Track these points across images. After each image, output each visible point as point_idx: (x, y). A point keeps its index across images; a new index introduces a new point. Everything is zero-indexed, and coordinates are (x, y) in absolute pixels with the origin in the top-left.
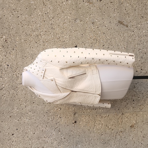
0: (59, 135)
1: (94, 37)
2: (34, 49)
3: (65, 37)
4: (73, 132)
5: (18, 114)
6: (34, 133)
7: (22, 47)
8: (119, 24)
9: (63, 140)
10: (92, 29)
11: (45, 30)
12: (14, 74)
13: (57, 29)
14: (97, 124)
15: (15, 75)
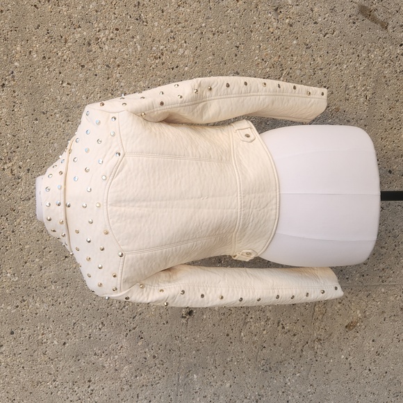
0: (138, 348)
1: (276, 58)
2: (73, 90)
3: (181, 51)
4: (182, 341)
5: (17, 290)
6: (64, 344)
7: (33, 80)
8: (361, 17)
9: (151, 362)
10: (271, 30)
11: (114, 23)
12: (4, 169)
13: (156, 24)
14: (251, 320)
15: (8, 172)
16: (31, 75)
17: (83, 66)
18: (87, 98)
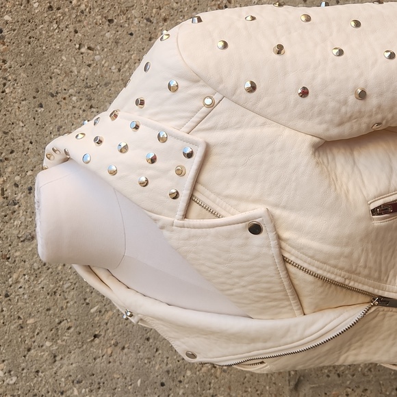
7: (34, 42)
16: (30, 35)
17: (111, 21)
18: (119, 70)
